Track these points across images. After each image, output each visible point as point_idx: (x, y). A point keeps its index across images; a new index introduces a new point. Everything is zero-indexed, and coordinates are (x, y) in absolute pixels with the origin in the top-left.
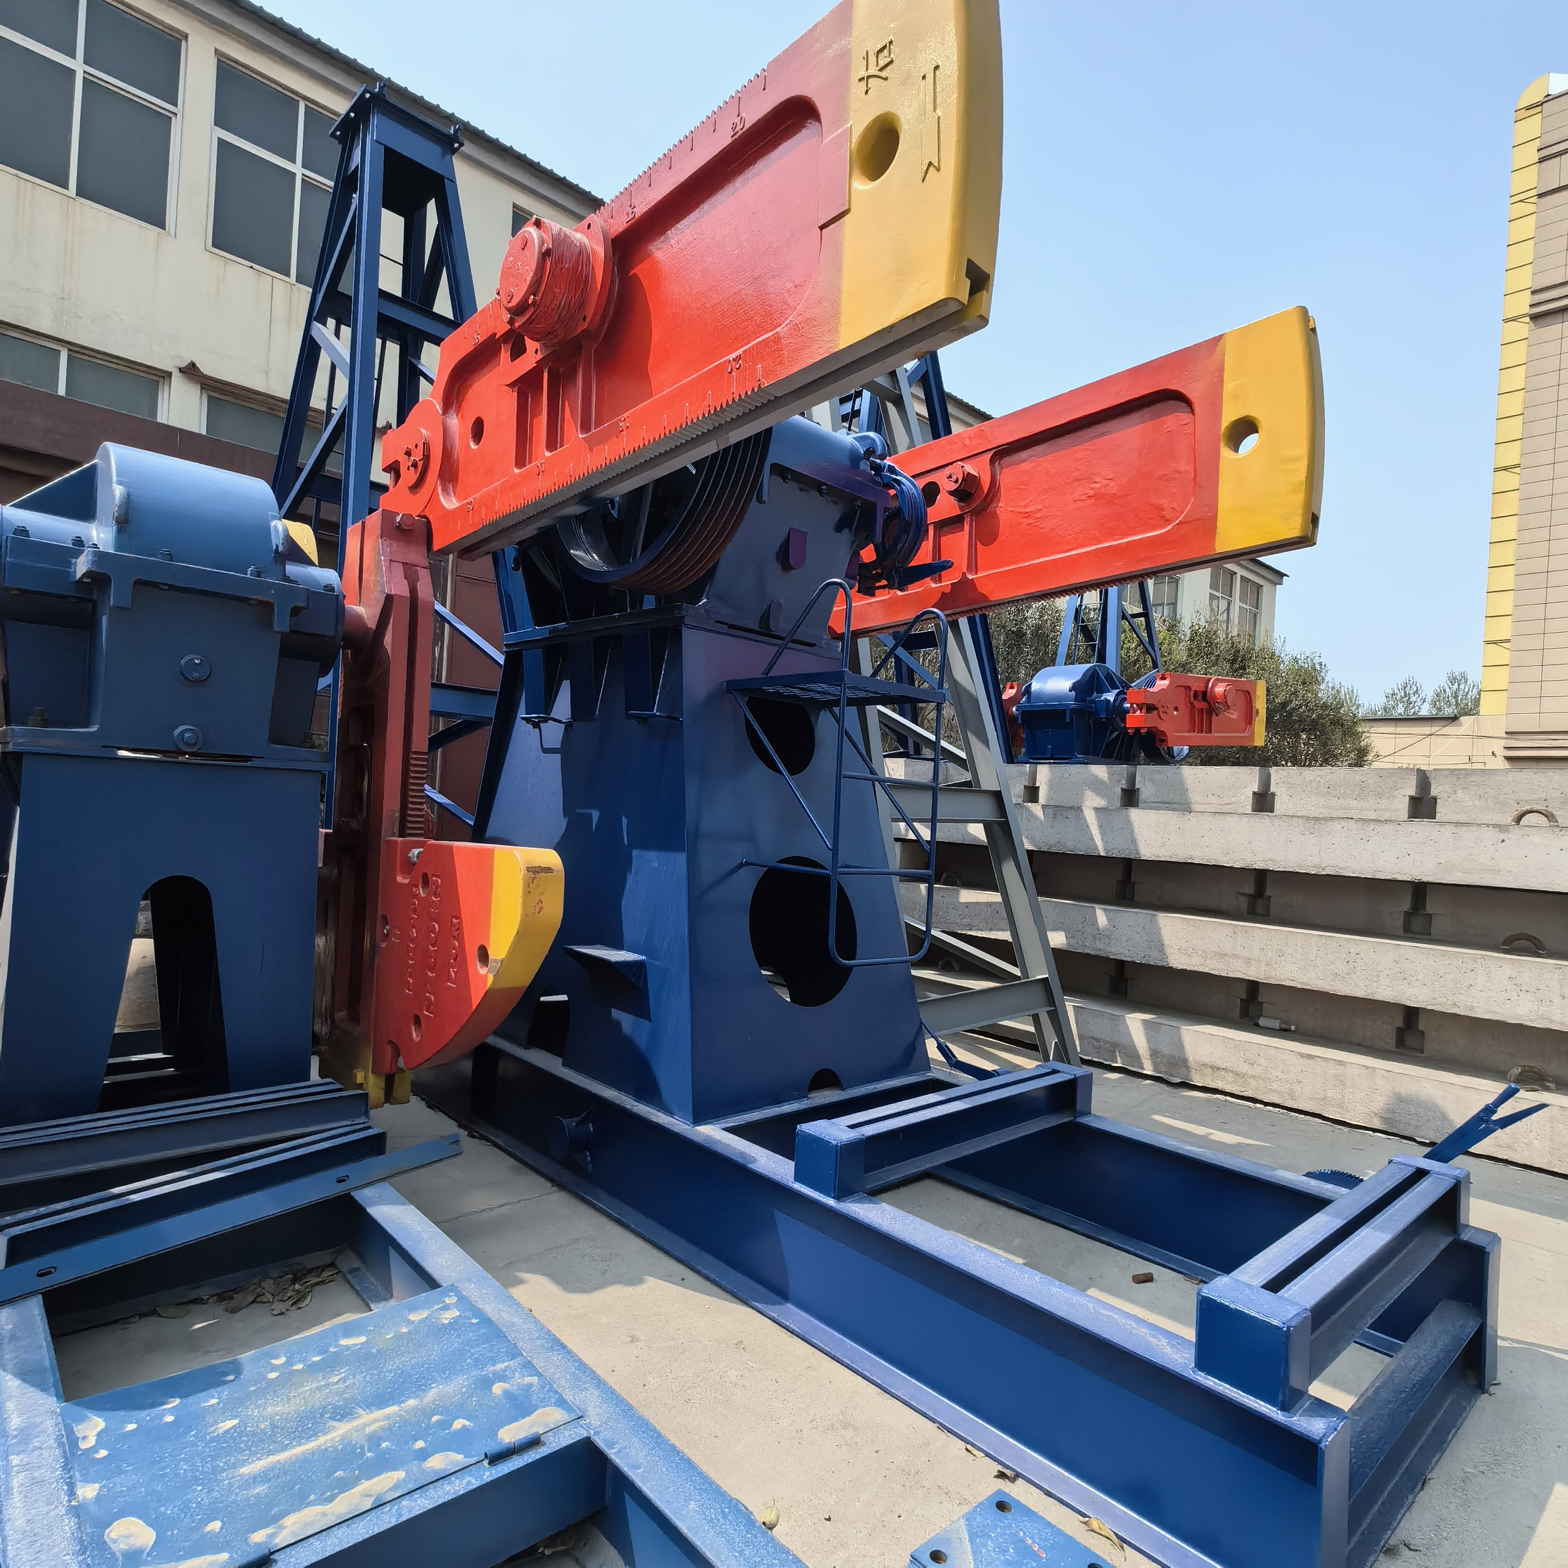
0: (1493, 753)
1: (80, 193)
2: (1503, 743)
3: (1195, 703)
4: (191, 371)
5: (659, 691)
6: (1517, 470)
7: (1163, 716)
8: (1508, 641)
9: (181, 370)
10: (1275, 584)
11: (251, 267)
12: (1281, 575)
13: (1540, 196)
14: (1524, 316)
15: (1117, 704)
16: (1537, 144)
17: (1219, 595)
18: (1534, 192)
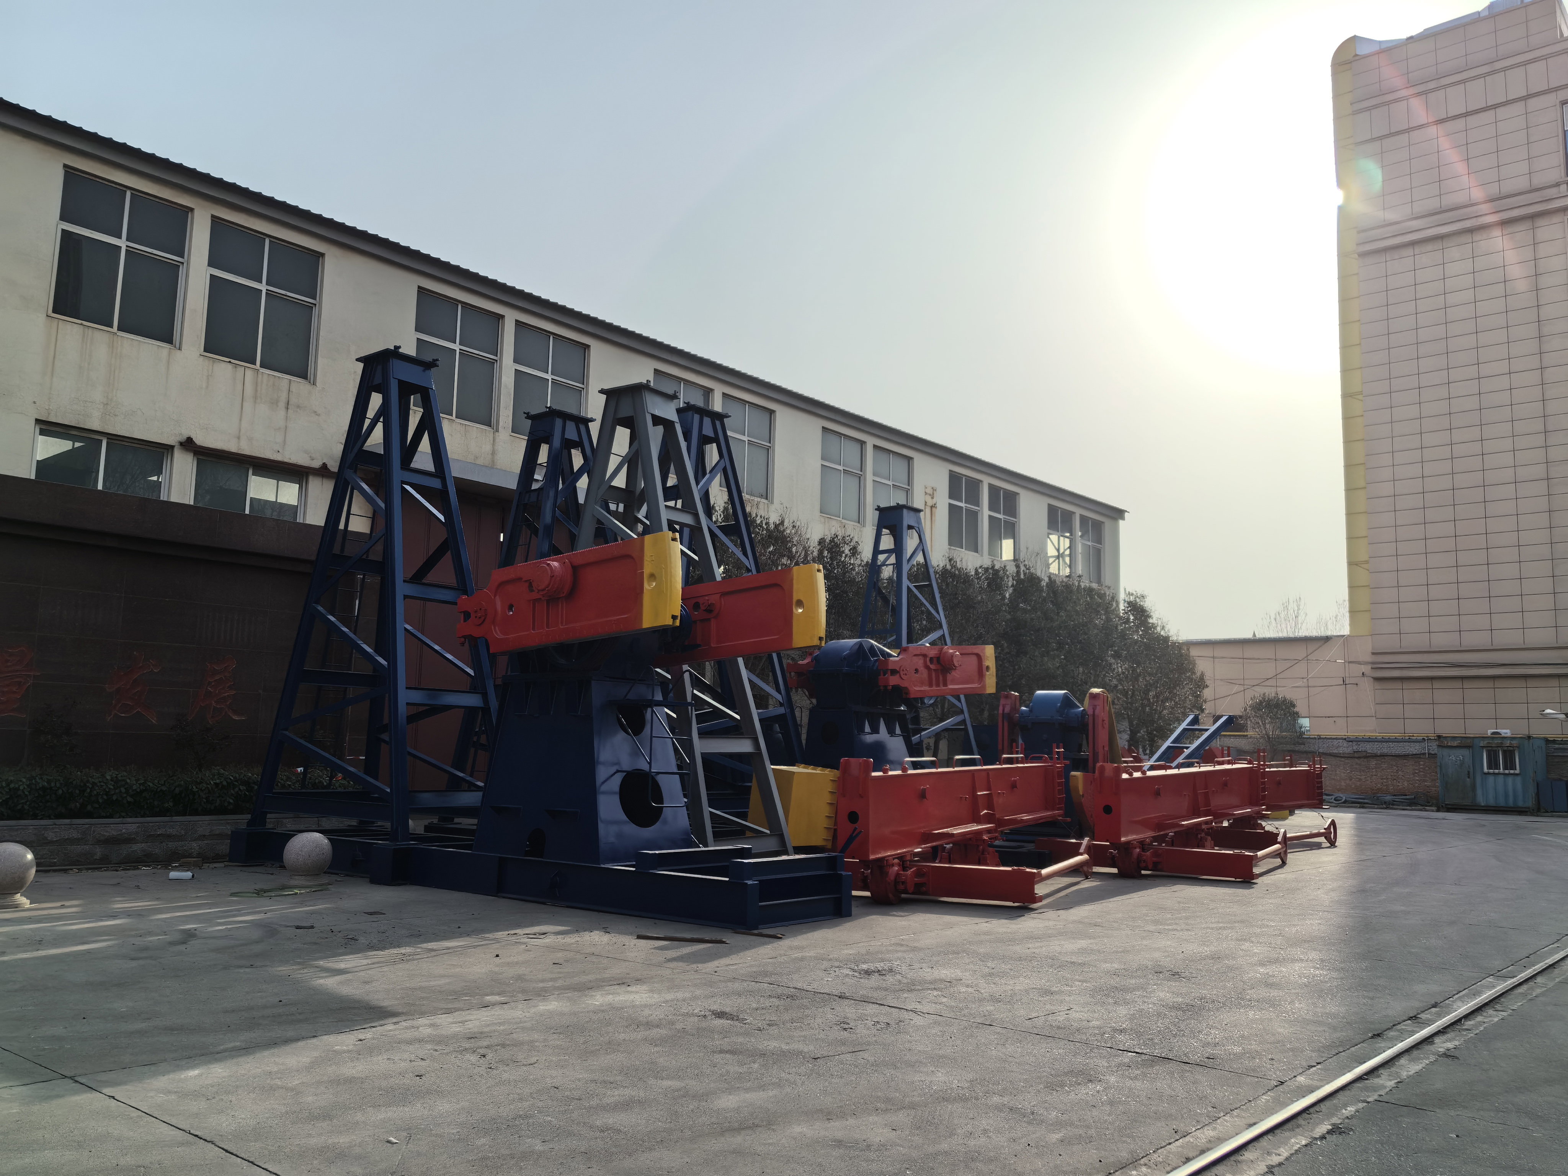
0: (1363, 674)
1: (120, 329)
2: (1371, 665)
3: (931, 666)
4: (188, 444)
6: (1360, 397)
7: (903, 677)
8: (1367, 562)
9: (181, 444)
10: (1117, 521)
11: (230, 362)
14: (1354, 253)
16: (1350, 97)
17: (1059, 534)
18: (1352, 140)
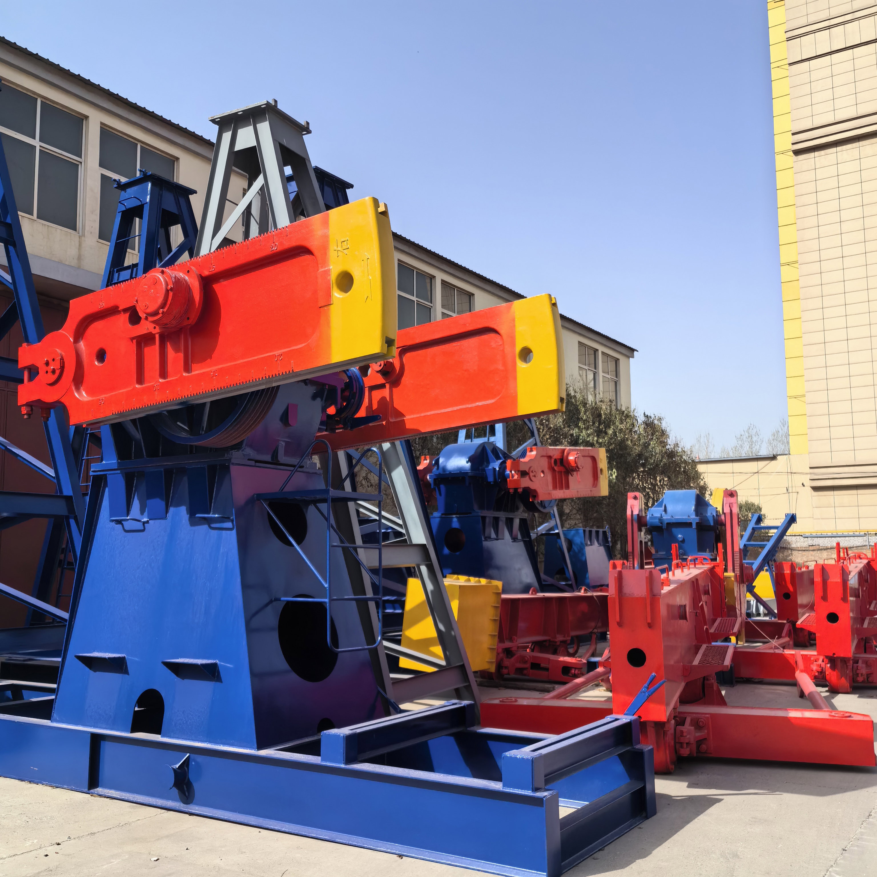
0: (803, 484)
2: (809, 477)
3: (556, 468)
5: (213, 501)
6: (796, 265)
7: (533, 478)
8: (804, 396)
10: (628, 357)
12: (632, 350)
13: (791, 64)
14: (788, 151)
15: (501, 471)
16: (784, 28)
17: (586, 368)
18: (787, 62)
